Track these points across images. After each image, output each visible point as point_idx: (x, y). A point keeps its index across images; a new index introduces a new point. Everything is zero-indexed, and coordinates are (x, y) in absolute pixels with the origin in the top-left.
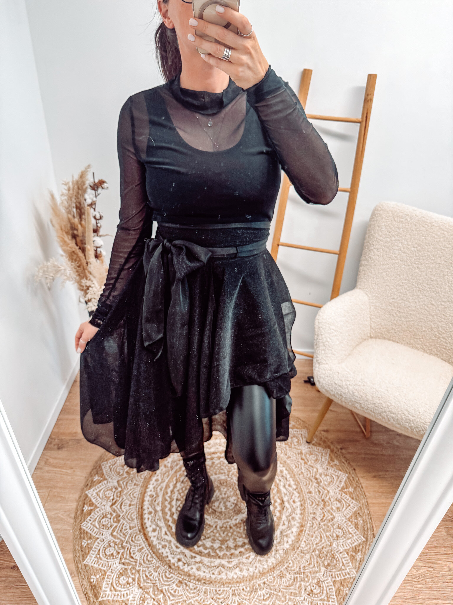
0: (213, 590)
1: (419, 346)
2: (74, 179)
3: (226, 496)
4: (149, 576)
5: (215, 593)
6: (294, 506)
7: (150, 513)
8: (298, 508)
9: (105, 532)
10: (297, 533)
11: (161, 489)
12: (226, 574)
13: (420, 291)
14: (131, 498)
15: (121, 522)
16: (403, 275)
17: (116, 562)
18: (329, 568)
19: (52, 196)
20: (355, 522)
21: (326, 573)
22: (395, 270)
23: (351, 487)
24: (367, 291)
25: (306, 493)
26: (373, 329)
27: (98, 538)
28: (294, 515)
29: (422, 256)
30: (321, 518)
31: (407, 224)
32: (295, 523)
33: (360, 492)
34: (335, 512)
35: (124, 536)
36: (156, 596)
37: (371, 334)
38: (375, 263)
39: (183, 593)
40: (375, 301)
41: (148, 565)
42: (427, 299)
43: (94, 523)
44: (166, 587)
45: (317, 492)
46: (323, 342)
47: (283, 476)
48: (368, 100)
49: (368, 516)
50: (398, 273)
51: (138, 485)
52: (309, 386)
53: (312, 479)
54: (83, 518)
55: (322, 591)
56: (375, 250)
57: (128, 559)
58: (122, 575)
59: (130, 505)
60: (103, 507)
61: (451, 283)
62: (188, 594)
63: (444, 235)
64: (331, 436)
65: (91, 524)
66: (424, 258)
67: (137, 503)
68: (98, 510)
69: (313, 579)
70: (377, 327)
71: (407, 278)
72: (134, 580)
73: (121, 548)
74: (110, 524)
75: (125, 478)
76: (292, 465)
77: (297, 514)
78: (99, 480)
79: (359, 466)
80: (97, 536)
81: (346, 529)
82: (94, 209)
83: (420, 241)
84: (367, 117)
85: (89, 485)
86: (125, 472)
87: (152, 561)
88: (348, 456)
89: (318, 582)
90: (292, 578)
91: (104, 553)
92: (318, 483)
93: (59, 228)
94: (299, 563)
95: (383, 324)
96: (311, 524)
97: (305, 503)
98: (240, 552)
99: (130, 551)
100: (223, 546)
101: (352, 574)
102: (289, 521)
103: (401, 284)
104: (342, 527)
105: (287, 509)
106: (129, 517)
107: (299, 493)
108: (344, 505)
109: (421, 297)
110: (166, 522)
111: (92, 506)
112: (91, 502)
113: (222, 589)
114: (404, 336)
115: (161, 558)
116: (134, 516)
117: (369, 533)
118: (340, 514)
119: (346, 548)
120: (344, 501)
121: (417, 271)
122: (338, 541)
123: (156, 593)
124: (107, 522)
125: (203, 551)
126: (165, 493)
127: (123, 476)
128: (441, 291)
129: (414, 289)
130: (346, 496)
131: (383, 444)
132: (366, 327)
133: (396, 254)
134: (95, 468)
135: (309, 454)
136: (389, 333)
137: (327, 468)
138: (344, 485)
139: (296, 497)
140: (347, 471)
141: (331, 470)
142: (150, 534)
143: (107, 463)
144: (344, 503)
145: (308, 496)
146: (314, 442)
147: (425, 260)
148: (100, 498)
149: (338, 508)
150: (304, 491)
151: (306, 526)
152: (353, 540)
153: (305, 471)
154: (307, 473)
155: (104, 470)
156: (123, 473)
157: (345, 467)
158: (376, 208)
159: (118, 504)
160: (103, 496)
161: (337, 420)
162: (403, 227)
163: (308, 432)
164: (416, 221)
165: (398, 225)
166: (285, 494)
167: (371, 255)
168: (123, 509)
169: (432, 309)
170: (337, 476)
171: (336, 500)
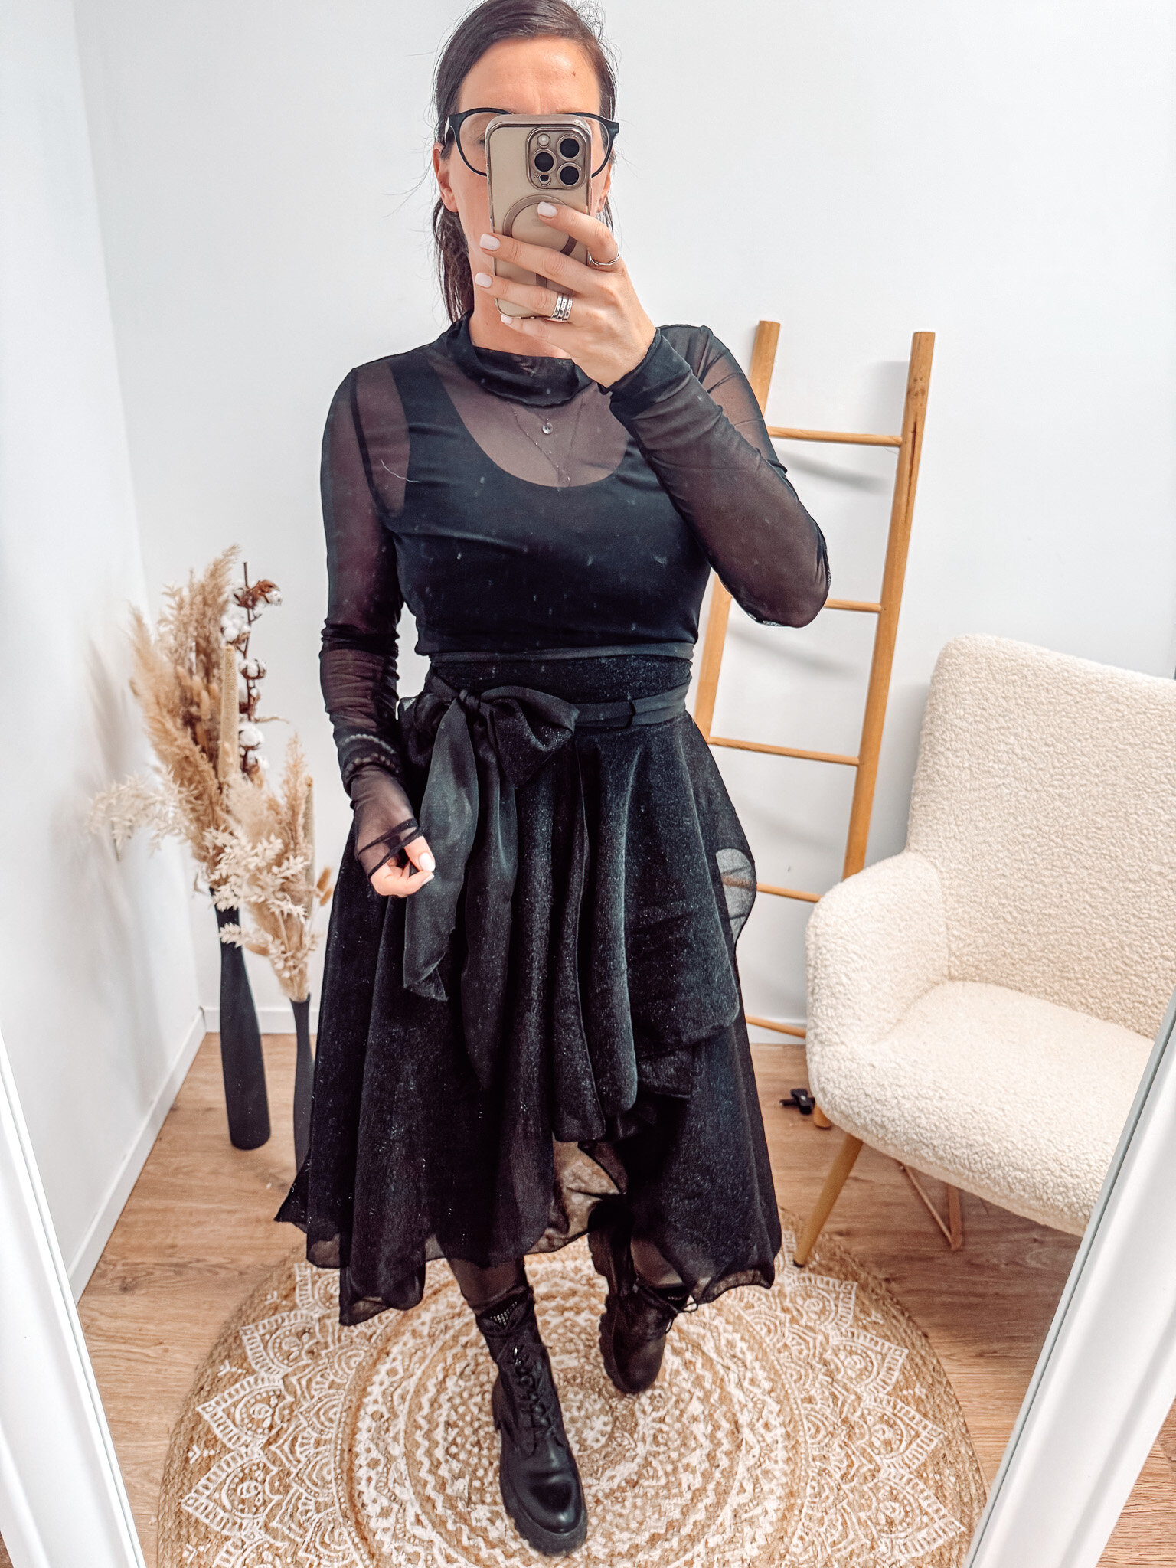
1: (1075, 998)
2: (195, 581)
3: (583, 1413)
6: (769, 1437)
7: (373, 1464)
8: (780, 1445)
9: (247, 1519)
10: (780, 1514)
11: (403, 1398)
13: (1070, 855)
14: (322, 1424)
15: (292, 1492)
16: (1024, 815)
19: (139, 620)
20: (936, 1481)
22: (1001, 803)
23: (918, 1385)
24: (934, 858)
25: (799, 1402)
26: (955, 955)
27: (227, 1538)
28: (768, 1465)
29: (1070, 768)
30: (843, 1472)
31: (1026, 689)
32: (773, 1485)
33: (945, 1398)
34: (879, 1453)
35: (301, 1532)
37: (952, 969)
38: (950, 786)
40: (956, 882)
42: (1089, 874)
43: (216, 1496)
45: (828, 1400)
46: (829, 986)
47: (734, 1356)
48: (916, 392)
49: (971, 1464)
50: (1012, 811)
51: (339, 1387)
52: (796, 1115)
53: (814, 1363)
54: (186, 1481)
56: (949, 754)
59: (318, 1443)
60: (243, 1450)
61: (1146, 832)
63: (1120, 714)
64: (858, 1247)
65: (209, 1497)
66: (1076, 771)
67: (337, 1437)
68: (228, 1457)
70: (966, 950)
71: (1035, 823)
74: (260, 1496)
75: (308, 1365)
76: (758, 1328)
77: (776, 1462)
78: (233, 1374)
79: (937, 1326)
80: (225, 1532)
82: (244, 653)
83: (1061, 728)
84: (915, 432)
85: (207, 1389)
86: (303, 1352)
88: (907, 1300)
92: (829, 1374)
93: (153, 700)
95: (980, 941)
96: (816, 1490)
97: (796, 1430)
102: (756, 1482)
103: (1021, 839)
104: (901, 1497)
105: (750, 1448)
106: (314, 1477)
107: (779, 1402)
108: (902, 1435)
109: (1073, 871)
110: (419, 1488)
111: (213, 1447)
112: (210, 1436)
114: (1035, 974)
116: (329, 1473)
117: (977, 1509)
118: (894, 1460)
119: (914, 1554)
120: (904, 1423)
121: (1058, 804)
122: (893, 1536)
124: (254, 1492)
126: (413, 1407)
127: (300, 1364)
128: (1123, 855)
129: (1055, 850)
130: (907, 1408)
131: (998, 1265)
132: (936, 951)
133: (1002, 763)
134: (222, 1340)
135: (801, 1296)
136: (997, 966)
137: (853, 1334)
138: (901, 1378)
139: (772, 1413)
140: (907, 1339)
141: (862, 1338)
142: (373, 1524)
143: (257, 1327)
144: (903, 1427)
145: (806, 1409)
146: (814, 1263)
147: (1077, 778)
148: (235, 1425)
149: (888, 1443)
150: (792, 1396)
151: (802, 1494)
152: (932, 1531)
153: (794, 1342)
154: (799, 1347)
155: (248, 1347)
156: (300, 1355)
157: (901, 1330)
158: (946, 649)
159: (285, 1441)
160: (243, 1420)
161: (873, 1204)
162: (1017, 696)
163: (797, 1238)
164: (1049, 681)
165: (1003, 692)
166: (742, 1406)
167: (941, 766)
168: (298, 1454)
169: (1102, 901)
170: (881, 1353)
171: (881, 1419)
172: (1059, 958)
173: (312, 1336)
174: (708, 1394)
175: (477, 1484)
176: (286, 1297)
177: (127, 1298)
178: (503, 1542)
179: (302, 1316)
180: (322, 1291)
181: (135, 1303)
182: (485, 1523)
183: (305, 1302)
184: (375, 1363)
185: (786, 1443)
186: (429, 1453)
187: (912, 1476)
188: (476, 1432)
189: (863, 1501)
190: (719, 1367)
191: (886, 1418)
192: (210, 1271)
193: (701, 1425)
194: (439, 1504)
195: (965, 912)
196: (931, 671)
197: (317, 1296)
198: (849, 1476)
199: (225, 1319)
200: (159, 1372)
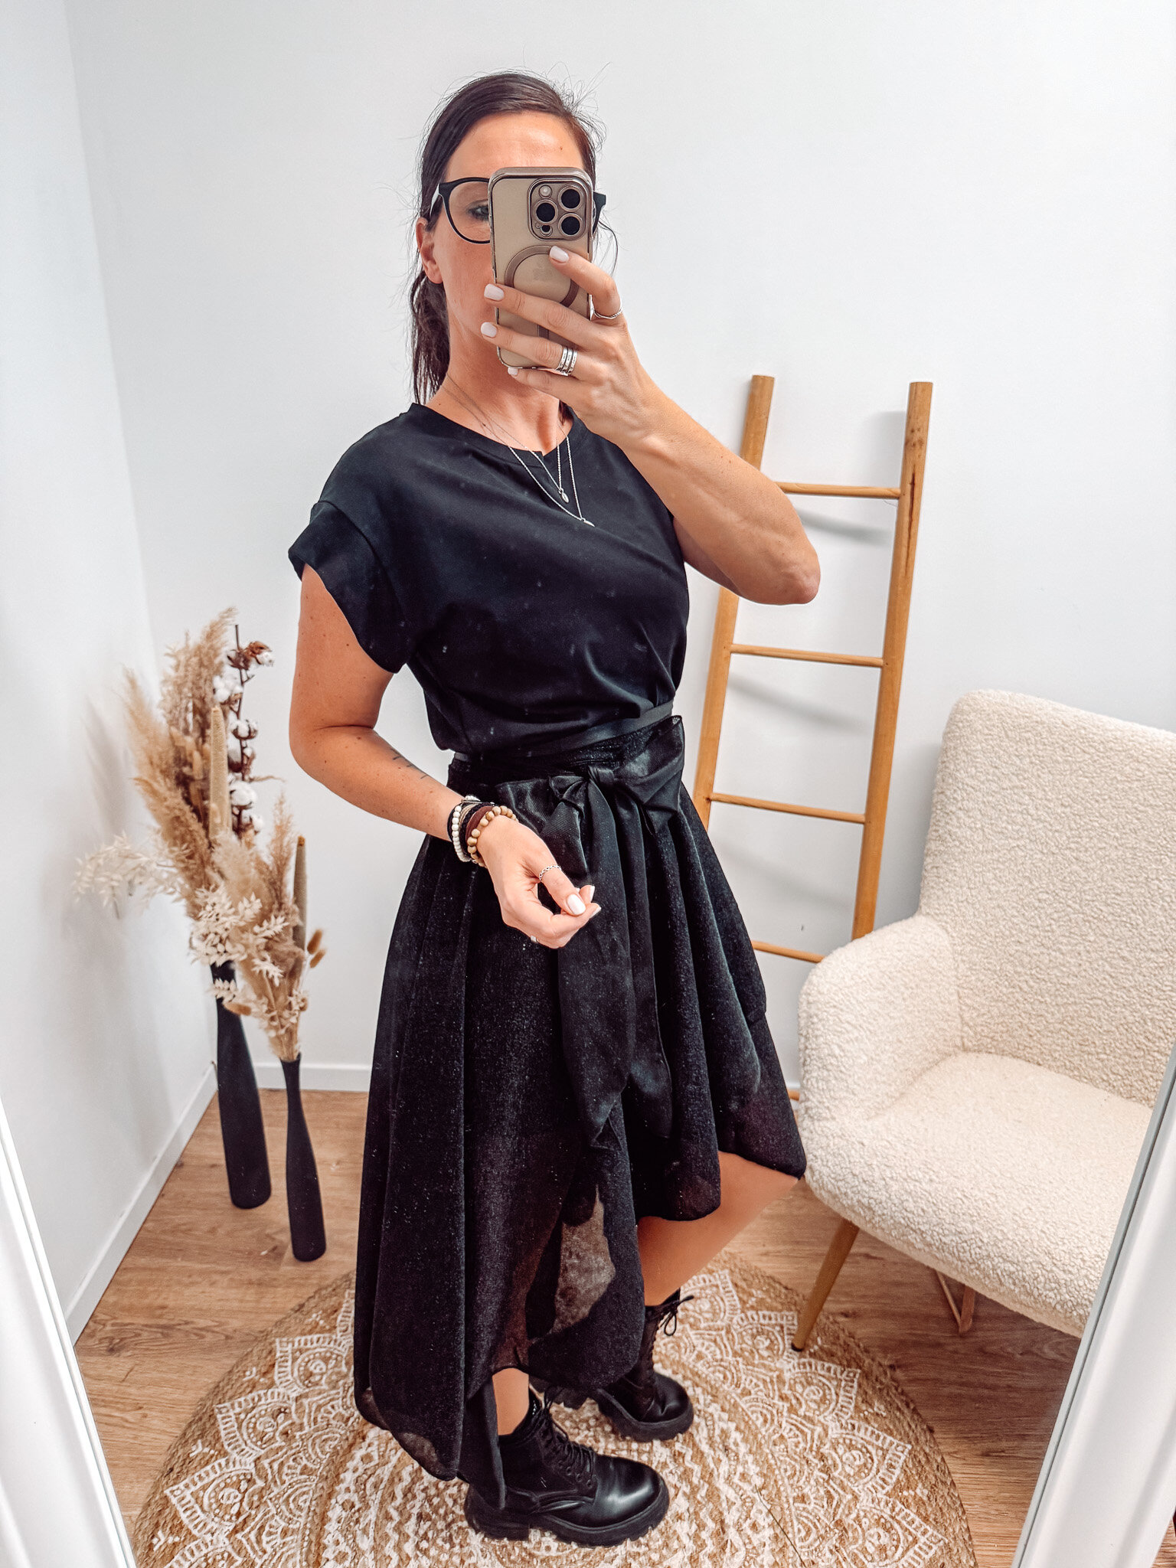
1: (1095, 1074)
2: (191, 642)
6: (756, 1539)
7: (341, 1558)
8: (767, 1548)
11: (376, 1486)
13: (1089, 922)
16: (1040, 878)
19: (132, 681)
22: (1016, 865)
23: (920, 1485)
24: (946, 923)
25: (791, 1501)
26: (968, 1025)
29: (1087, 830)
31: (1041, 748)
33: (949, 1499)
34: (872, 1561)
37: (965, 1040)
38: (962, 847)
40: (969, 948)
42: (1109, 942)
45: (822, 1499)
47: (727, 1449)
48: (914, 443)
50: (1027, 874)
51: (311, 1472)
53: (810, 1457)
56: (961, 814)
59: (285, 1533)
60: (208, 1538)
61: (1168, 899)
63: (1140, 774)
64: (864, 1331)
66: (1093, 834)
67: (305, 1528)
68: (192, 1545)
70: (979, 1020)
71: (1051, 887)
75: (281, 1448)
76: (754, 1417)
78: (205, 1454)
79: (941, 1419)
83: (1077, 788)
84: (913, 484)
85: (176, 1470)
86: (277, 1434)
88: (912, 1389)
92: (826, 1470)
93: (146, 760)
95: (995, 1011)
97: (785, 1532)
103: (1037, 904)
105: (735, 1550)
107: (770, 1500)
108: (898, 1541)
109: (1092, 939)
111: (178, 1534)
112: (176, 1522)
114: (1054, 1047)
120: (902, 1527)
121: (1075, 867)
126: (386, 1496)
127: (273, 1446)
128: (1144, 922)
129: (1072, 916)
130: (906, 1510)
131: (1013, 1355)
132: (947, 1021)
133: (1017, 824)
134: (197, 1418)
135: (801, 1382)
136: (1014, 1037)
137: (853, 1426)
138: (902, 1477)
139: (761, 1512)
140: (911, 1433)
141: (863, 1431)
143: (232, 1405)
144: (900, 1532)
145: (797, 1509)
146: (816, 1347)
147: (1096, 841)
148: (203, 1511)
149: (882, 1549)
150: (784, 1494)
153: (791, 1434)
154: (795, 1440)
155: (222, 1427)
156: (273, 1437)
157: (905, 1424)
158: (957, 705)
159: (252, 1529)
160: (210, 1505)
161: (883, 1283)
162: (1031, 754)
163: (799, 1319)
164: (1065, 739)
165: (1016, 750)
166: (730, 1504)
167: (952, 826)
168: (264, 1544)
169: (1122, 971)
170: (882, 1449)
171: (878, 1521)
172: (1078, 1030)
173: (287, 1415)
174: (695, 1490)
176: (265, 1374)
177: (113, 1360)
179: (279, 1394)
180: (302, 1368)
181: (121, 1365)
183: (283, 1379)
184: (351, 1446)
185: (774, 1546)
186: (398, 1547)
188: (448, 1526)
190: (710, 1461)
191: (882, 1520)
192: (196, 1334)
193: (686, 1524)
195: (978, 979)
196: (943, 729)
197: (296, 1374)
199: (203, 1394)
200: (135, 1438)
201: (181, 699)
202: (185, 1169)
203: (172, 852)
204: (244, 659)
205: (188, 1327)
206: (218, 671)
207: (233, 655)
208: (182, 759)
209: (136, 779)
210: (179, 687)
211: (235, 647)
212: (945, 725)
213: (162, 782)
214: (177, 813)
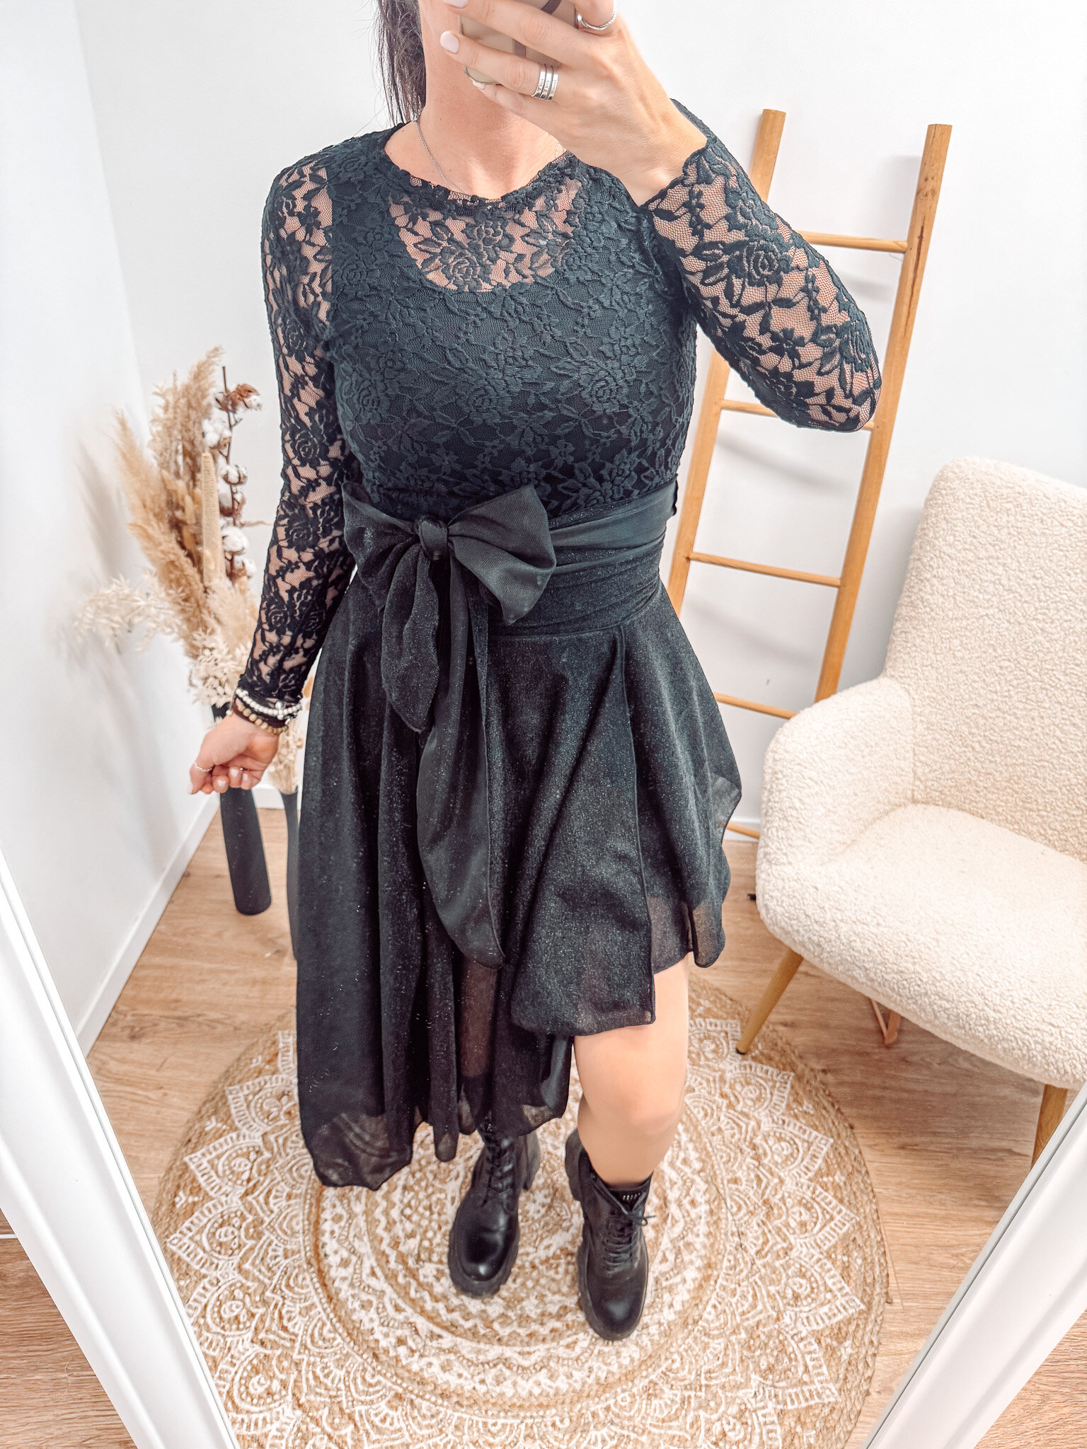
0: (477, 1422)
1: (1034, 829)
2: (179, 384)
4: (322, 1378)
5: (482, 1431)
6: (694, 1213)
7: (337, 1219)
8: (703, 1221)
9: (223, 1260)
10: (697, 1284)
12: (515, 1384)
13: (1046, 689)
14: (294, 1180)
15: (264, 1238)
16: (1004, 647)
17: (245, 1337)
18: (771, 1377)
19: (124, 423)
21: (761, 1391)
22: (983, 634)
23: (838, 1173)
24: (909, 685)
25: (725, 1182)
26: (920, 779)
27: (205, 1276)
28: (690, 1238)
29: (1055, 602)
30: (758, 1248)
31: (1020, 519)
32: (693, 1257)
33: (862, 1186)
34: (794, 1233)
35: (270, 1274)
36: (335, 1429)
37: (916, 793)
38: (933, 614)
39: (403, 1426)
40: (928, 709)
41: (323, 1351)
43: (197, 1238)
44: (363, 1408)
45: (752, 1181)
48: (926, 193)
49: (878, 1248)
50: (992, 642)
53: (744, 1147)
54: (172, 1222)
55: (748, 1437)
56: (935, 581)
57: (274, 1333)
58: (257, 1373)
59: (289, 1197)
60: (223, 1199)
62: (415, 1427)
64: (801, 1039)
65: (191, 1238)
66: (1061, 606)
67: (306, 1193)
68: (210, 1204)
69: (728, 1404)
70: (930, 776)
71: (1014, 655)
72: (284, 1385)
73: (259, 1304)
74: (236, 1240)
75: (285, 1125)
76: (695, 1111)
77: (698, 1235)
78: (218, 1129)
79: (864, 1117)
80: (203, 1271)
81: (818, 1278)
82: (227, 458)
83: (1051, 561)
84: (921, 237)
85: (194, 1140)
86: (282, 1113)
87: (334, 1339)
88: (839, 1092)
89: (742, 1412)
90: (678, 1399)
91: (216, 1315)
92: (757, 1158)
93: (139, 504)
94: (697, 1361)
95: (946, 768)
96: (732, 1263)
97: (719, 1207)
98: (552, 1331)
99: (280, 1313)
100: (510, 1314)
101: (828, 1397)
102: (678, 1253)
103: (998, 671)
104: (809, 1274)
105: (675, 1222)
106: (284, 1226)
107: (707, 1182)
108: (817, 1218)
109: (1047, 706)
110: (376, 1243)
111: (197, 1195)
112: (195, 1185)
113: (500, 1422)
114: (998, 802)
115: (355, 1332)
116: (298, 1224)
117: (878, 1290)
118: (807, 1240)
119: (815, 1327)
120: (821, 1207)
121: (1040, 638)
122: (797, 1309)
123: (337, 1421)
124: (231, 1237)
125: (462, 1322)
127: (277, 1124)
129: (1031, 684)
130: (825, 1194)
131: (931, 1064)
132: (900, 775)
133: (988, 593)
134: (210, 1099)
135: (741, 1082)
136: (961, 792)
137: (784, 1122)
138: (824, 1166)
139: (699, 1191)
140: (834, 1130)
141: (792, 1126)
142: (333, 1273)
143: (241, 1088)
144: (819, 1211)
145: (730, 1189)
146: (757, 1052)
147: (1062, 613)
148: (218, 1176)
149: (803, 1225)
150: (720, 1177)
151: (719, 1266)
152: (833, 1307)
153: (728, 1127)
154: (731, 1132)
155: (232, 1106)
156: (278, 1116)
157: (830, 1121)
158: (942, 472)
159: (261, 1192)
160: (224, 1171)
161: (819, 998)
162: (1010, 525)
163: (742, 1027)
164: (1045, 511)
165: (996, 520)
166: (673, 1184)
167: (926, 593)
168: (271, 1205)
169: (1072, 737)
170: (808, 1142)
171: (800, 1202)
172: (1023, 788)
173: (289, 1098)
175: (426, 1243)
176: (269, 1062)
177: (135, 1045)
178: (445, 1297)
179: (281, 1080)
181: (141, 1051)
182: (431, 1279)
183: (285, 1068)
186: (386, 1213)
187: (821, 1256)
188: (428, 1197)
189: (774, 1276)
191: (804, 1201)
192: (209, 1026)
194: (392, 1258)
195: (933, 739)
196: (925, 494)
198: (763, 1253)
199: (215, 1077)
200: (158, 1113)
201: (171, 442)
202: (192, 880)
203: (168, 595)
204: (234, 400)
205: (200, 1019)
206: (206, 414)
207: (221, 397)
208: (174, 504)
209: (131, 525)
210: (168, 429)
211: (222, 389)
212: (927, 492)
213: (156, 526)
214: (172, 557)
